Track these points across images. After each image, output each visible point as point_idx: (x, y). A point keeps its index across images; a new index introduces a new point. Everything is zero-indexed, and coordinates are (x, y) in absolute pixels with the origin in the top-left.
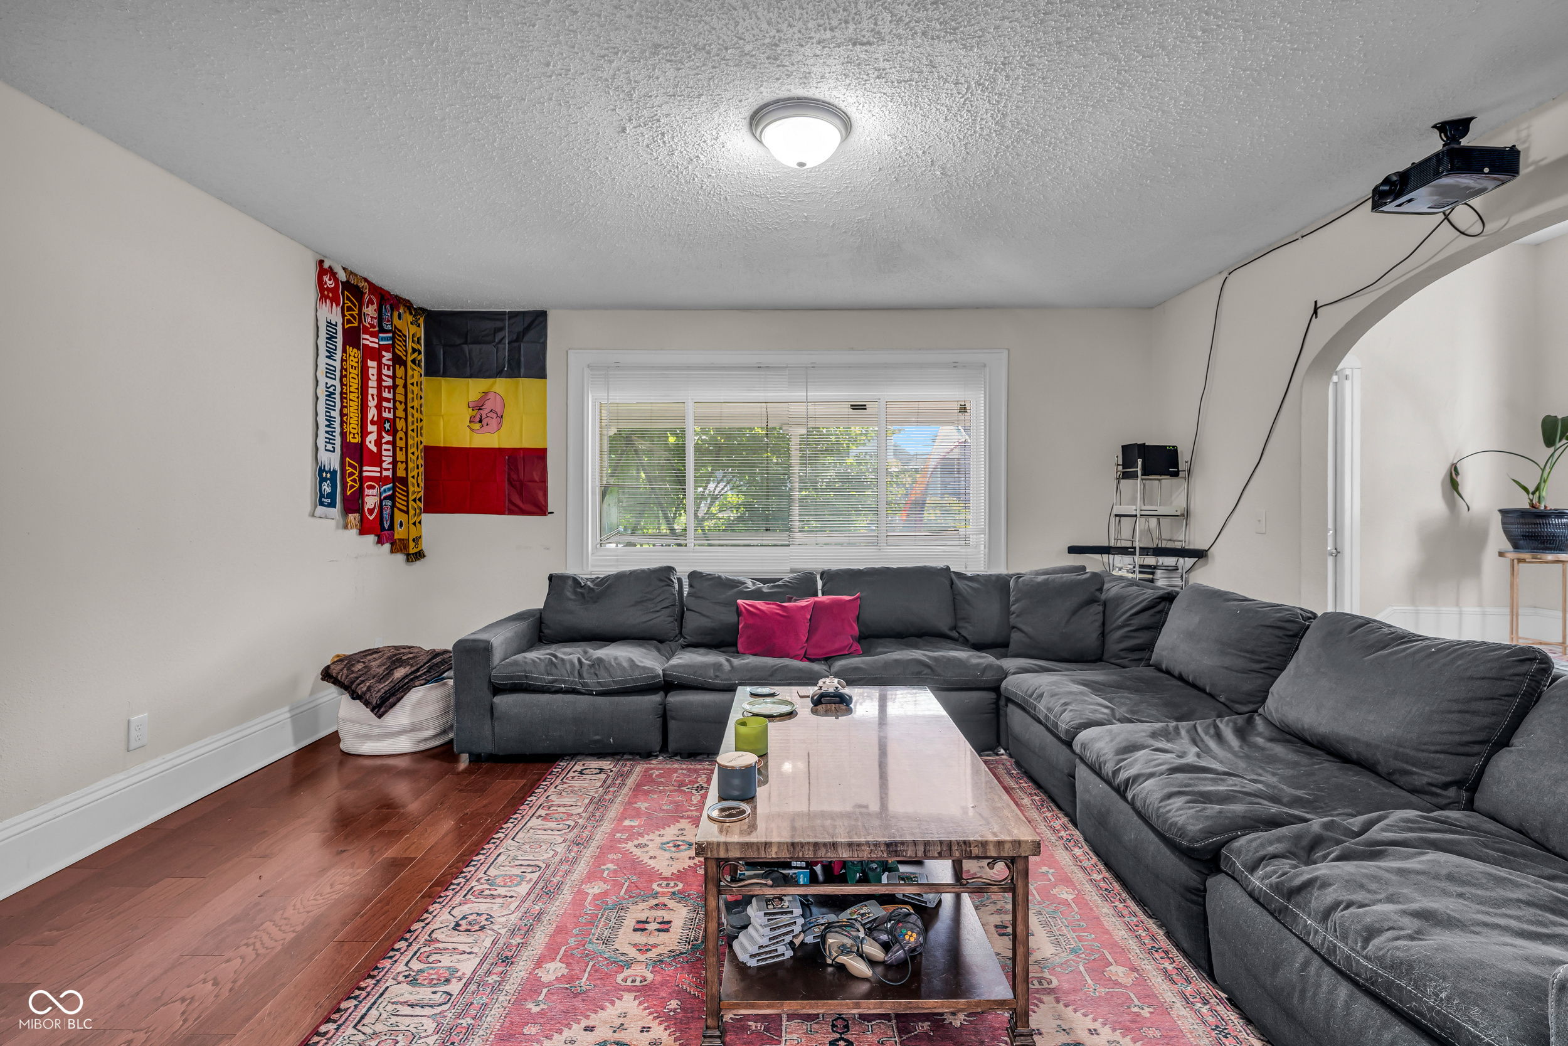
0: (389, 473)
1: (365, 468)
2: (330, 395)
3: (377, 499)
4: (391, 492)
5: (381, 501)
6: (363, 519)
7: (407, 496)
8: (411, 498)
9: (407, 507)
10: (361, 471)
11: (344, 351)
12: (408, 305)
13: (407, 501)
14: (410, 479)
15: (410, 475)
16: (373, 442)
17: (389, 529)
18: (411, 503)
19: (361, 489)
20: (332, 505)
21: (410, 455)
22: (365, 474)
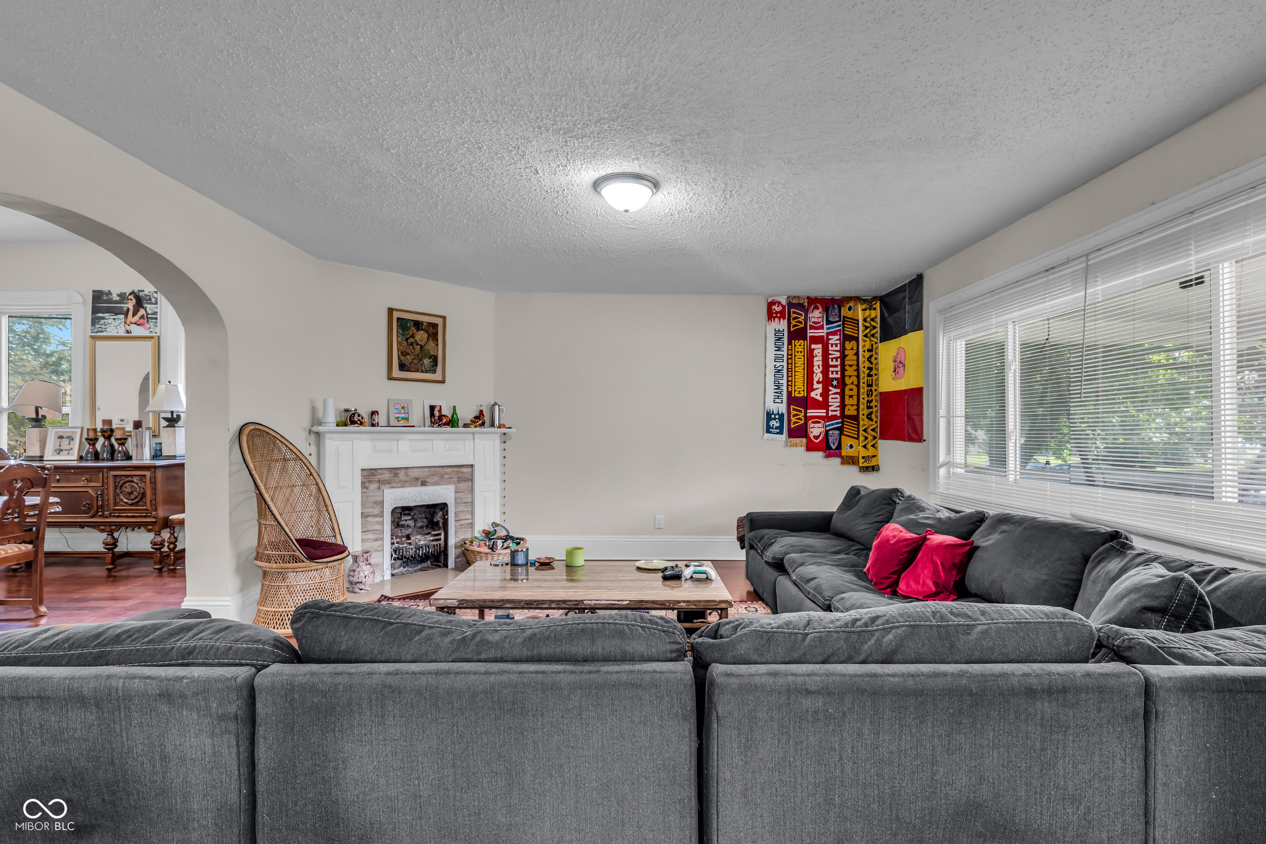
0: (838, 413)
1: (808, 411)
2: (778, 371)
3: (823, 430)
4: (840, 425)
5: (827, 432)
6: (809, 441)
7: (858, 428)
8: (861, 429)
9: (858, 435)
10: (806, 413)
11: (790, 343)
12: (858, 299)
13: (858, 431)
14: (861, 416)
15: (861, 413)
16: (819, 395)
17: (836, 449)
18: (861, 432)
19: (806, 423)
20: (781, 433)
21: (861, 400)
22: (808, 415)
